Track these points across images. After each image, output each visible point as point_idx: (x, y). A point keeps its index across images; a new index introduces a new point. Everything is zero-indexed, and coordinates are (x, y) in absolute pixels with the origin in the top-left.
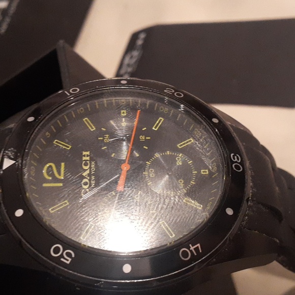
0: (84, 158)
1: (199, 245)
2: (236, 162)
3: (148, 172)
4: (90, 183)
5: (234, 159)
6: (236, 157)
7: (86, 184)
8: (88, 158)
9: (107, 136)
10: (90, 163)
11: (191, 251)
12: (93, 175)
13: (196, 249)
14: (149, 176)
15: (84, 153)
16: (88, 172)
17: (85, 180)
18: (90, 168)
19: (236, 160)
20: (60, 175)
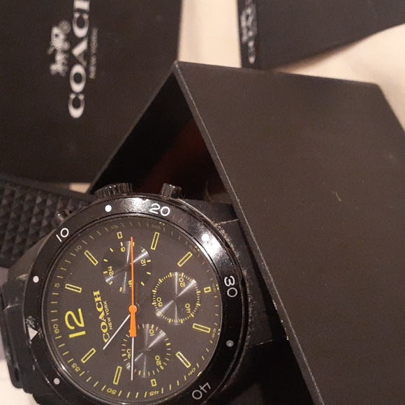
0: (96, 300)
1: (207, 384)
2: (231, 286)
3: (156, 301)
4: (108, 326)
5: (228, 283)
6: (229, 280)
7: (104, 327)
8: (99, 299)
9: (111, 267)
10: (103, 303)
11: (202, 391)
12: (109, 316)
13: (206, 388)
14: (157, 306)
15: (95, 294)
16: (103, 314)
17: (103, 324)
18: (104, 309)
19: (230, 283)
20: (80, 322)
